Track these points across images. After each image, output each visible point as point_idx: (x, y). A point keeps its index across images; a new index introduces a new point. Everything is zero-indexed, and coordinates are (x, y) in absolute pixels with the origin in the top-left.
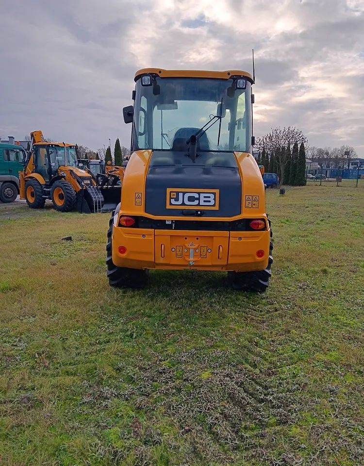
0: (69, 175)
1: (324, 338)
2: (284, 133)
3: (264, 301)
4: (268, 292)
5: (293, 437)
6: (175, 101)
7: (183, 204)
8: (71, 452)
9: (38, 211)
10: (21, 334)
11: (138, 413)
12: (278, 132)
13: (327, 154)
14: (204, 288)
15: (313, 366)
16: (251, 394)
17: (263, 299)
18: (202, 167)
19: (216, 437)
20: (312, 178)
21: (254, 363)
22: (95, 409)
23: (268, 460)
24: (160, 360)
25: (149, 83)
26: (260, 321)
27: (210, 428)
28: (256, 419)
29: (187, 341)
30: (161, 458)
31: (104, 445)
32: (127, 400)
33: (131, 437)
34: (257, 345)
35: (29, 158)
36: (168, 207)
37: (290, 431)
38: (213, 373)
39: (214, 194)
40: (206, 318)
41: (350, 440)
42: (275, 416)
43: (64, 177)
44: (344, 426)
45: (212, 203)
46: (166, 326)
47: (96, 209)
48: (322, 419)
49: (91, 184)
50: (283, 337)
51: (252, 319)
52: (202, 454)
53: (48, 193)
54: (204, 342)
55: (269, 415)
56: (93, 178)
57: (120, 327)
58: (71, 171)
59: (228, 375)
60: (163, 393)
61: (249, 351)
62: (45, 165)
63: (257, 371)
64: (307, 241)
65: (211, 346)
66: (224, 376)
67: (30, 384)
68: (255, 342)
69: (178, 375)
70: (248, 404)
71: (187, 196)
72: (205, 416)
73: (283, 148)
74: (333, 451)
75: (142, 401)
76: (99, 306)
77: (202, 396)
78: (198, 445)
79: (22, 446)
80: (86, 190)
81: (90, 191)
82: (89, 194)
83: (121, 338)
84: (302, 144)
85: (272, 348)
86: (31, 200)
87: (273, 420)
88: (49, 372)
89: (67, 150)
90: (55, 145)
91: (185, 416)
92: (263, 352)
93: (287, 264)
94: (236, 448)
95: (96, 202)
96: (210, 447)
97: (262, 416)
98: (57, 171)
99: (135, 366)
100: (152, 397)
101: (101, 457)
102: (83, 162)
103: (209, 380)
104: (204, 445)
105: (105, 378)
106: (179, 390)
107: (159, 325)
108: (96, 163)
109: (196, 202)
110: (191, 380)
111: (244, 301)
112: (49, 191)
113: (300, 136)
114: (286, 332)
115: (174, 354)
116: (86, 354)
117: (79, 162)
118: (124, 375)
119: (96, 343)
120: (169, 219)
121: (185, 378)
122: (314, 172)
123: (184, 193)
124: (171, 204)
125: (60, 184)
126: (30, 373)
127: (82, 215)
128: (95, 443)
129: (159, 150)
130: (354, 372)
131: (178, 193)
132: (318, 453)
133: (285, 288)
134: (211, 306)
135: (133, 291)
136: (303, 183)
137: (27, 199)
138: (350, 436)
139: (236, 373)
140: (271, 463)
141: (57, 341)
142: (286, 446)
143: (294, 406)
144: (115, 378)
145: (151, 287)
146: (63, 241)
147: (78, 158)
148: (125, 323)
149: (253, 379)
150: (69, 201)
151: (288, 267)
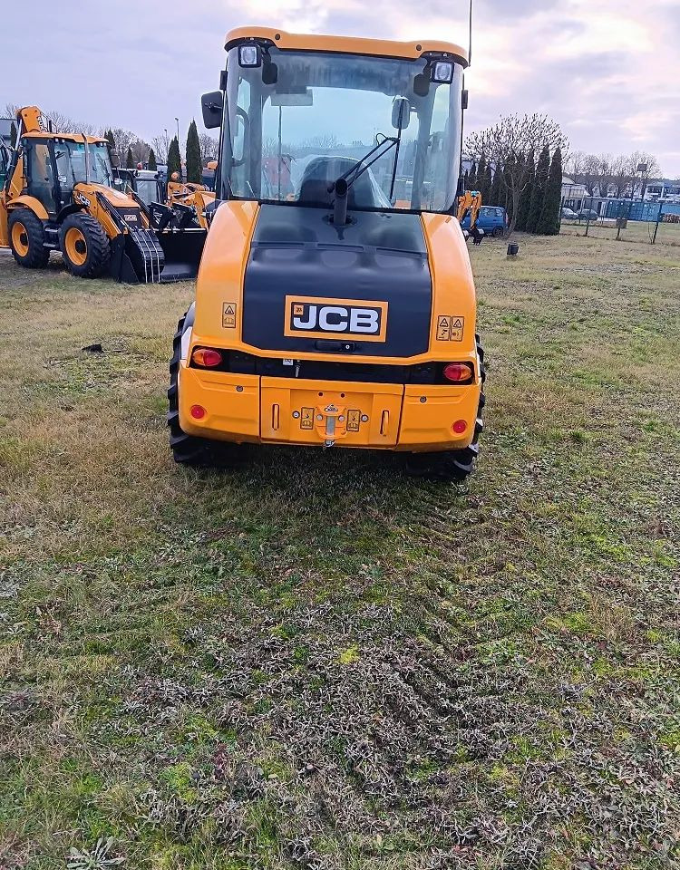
0: (96, 203)
1: (564, 582)
2: (525, 126)
3: (461, 499)
4: (470, 480)
5: (494, 786)
6: (308, 88)
7: (317, 328)
8: (103, 812)
9: (37, 276)
10: (8, 564)
11: (225, 732)
12: (513, 123)
13: (604, 167)
14: (353, 471)
15: (539, 642)
16: (427, 698)
17: (459, 495)
18: (356, 249)
19: (360, 784)
20: (571, 217)
21: (436, 632)
22: (146, 726)
23: (448, 829)
24: (267, 624)
25: (255, 63)
26: (452, 542)
27: (351, 765)
28: (432, 748)
29: (317, 583)
30: (262, 824)
31: (162, 798)
32: (205, 705)
33: (210, 782)
34: (442, 596)
35: (15, 163)
36: (288, 333)
37: (489, 773)
38: (361, 653)
39: (379, 310)
40: (355, 537)
41: (592, 793)
42: (465, 743)
43: (85, 206)
44: (585, 766)
45: (374, 328)
46: (279, 550)
47: (149, 274)
48: (548, 749)
49: (140, 223)
50: (489, 579)
51: (438, 538)
52: (335, 817)
53: (54, 239)
54: (347, 587)
55: (456, 740)
56: (143, 210)
57: (195, 551)
58: (99, 196)
59: (387, 659)
60: (270, 693)
61: (428, 607)
62: (47, 179)
63: (440, 649)
64: (551, 368)
65: (360, 596)
66: (380, 660)
67: (28, 671)
68: (439, 588)
69: (298, 655)
70: (420, 717)
71: (325, 312)
72: (343, 742)
73: (521, 157)
74: (561, 814)
75: (231, 709)
76: (155, 506)
77: (340, 701)
78: (329, 800)
79: (15, 798)
80: (129, 237)
81: (136, 239)
82: (135, 244)
83: (195, 577)
84: (558, 150)
85: (469, 601)
86: (23, 251)
87: (462, 751)
88: (61, 646)
89: (91, 150)
90: (66, 140)
91: (308, 743)
92: (453, 610)
93: (508, 420)
94: (395, 805)
95: (149, 263)
96: (349, 803)
97: (442, 743)
98: (71, 194)
99: (221, 635)
100: (250, 700)
101: (158, 822)
102: (123, 175)
103: (352, 667)
104: (339, 801)
105: (164, 659)
106: (299, 687)
107: (266, 549)
108: (150, 178)
109: (343, 326)
110: (320, 667)
111: (424, 500)
112: (57, 234)
113: (555, 134)
114: (496, 567)
115: (293, 610)
116: (131, 609)
117: (116, 174)
118: (200, 653)
119: (149, 584)
120: (288, 357)
121: (310, 662)
122: (577, 205)
123: (320, 307)
124: (293, 328)
125: (78, 222)
126: (28, 646)
127: (121, 286)
128: (145, 795)
129: (273, 203)
130: (612, 656)
131: (307, 306)
132: (535, 817)
133: (502, 473)
134: (364, 510)
135: (220, 473)
136: (552, 230)
137: (12, 247)
138: (594, 785)
139: (401, 653)
140: (454, 835)
141: (76, 579)
142: (481, 803)
143: (501, 725)
144: (184, 660)
145: (253, 466)
146: (86, 353)
147: (112, 165)
148: (205, 544)
149: (431, 666)
150: (96, 258)
151: (511, 426)
